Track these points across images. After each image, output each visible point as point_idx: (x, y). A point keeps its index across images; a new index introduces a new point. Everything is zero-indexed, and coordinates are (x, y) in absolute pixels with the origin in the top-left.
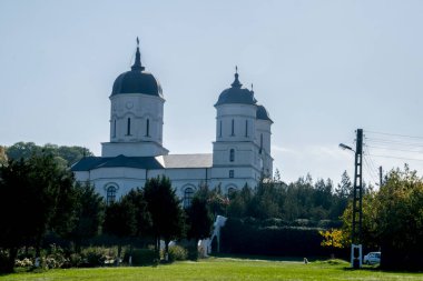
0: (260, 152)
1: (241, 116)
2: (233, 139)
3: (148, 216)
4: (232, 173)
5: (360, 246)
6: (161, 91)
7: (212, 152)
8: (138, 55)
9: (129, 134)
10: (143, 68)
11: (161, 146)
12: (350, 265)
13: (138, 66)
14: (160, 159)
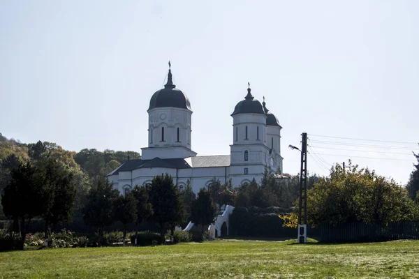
0: (270, 152)
1: (253, 123)
2: (247, 142)
3: (149, 206)
4: (246, 170)
5: (305, 226)
6: (189, 105)
7: (230, 154)
8: (170, 76)
9: (163, 140)
10: (174, 86)
11: (190, 150)
12: (297, 240)
13: (170, 85)
14: (189, 161)
